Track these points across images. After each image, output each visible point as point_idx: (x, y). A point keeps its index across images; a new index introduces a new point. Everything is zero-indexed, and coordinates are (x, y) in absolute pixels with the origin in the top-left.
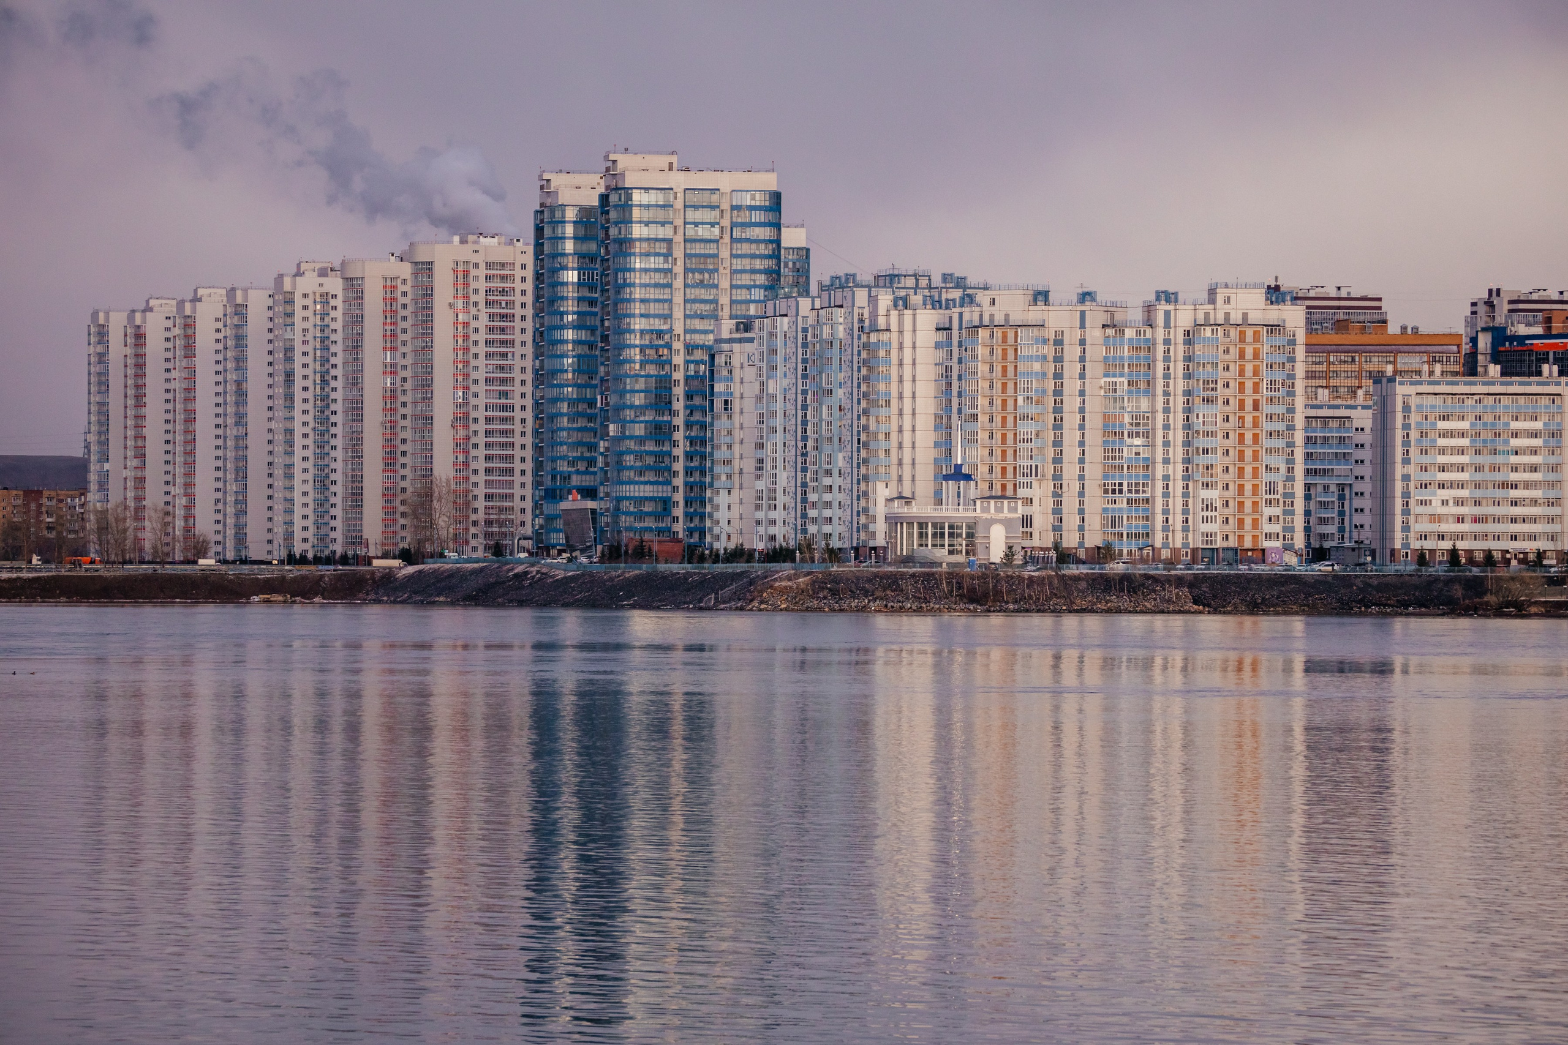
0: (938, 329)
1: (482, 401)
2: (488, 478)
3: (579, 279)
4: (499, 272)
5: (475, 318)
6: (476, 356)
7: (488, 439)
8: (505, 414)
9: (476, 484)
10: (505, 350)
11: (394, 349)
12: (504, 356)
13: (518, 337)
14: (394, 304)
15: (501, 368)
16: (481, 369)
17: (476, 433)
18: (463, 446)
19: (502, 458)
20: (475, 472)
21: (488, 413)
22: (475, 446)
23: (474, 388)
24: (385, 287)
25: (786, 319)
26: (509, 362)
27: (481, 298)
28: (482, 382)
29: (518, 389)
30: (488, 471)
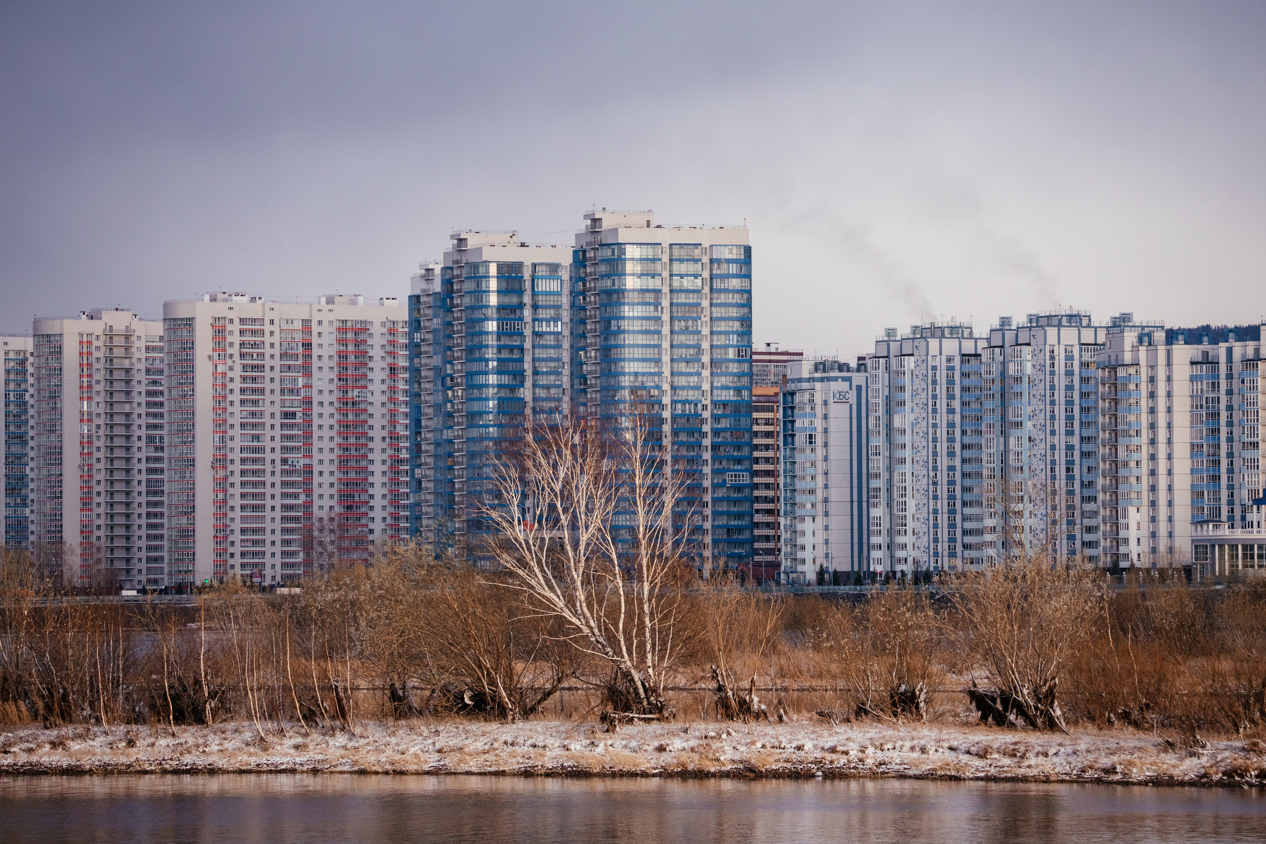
0: (1192, 363)
1: (237, 444)
2: (243, 514)
3: (498, 328)
4: (251, 327)
5: (231, 369)
6: (232, 403)
7: (243, 479)
8: (257, 455)
9: (232, 520)
10: (257, 397)
11: (90, 398)
12: (255, 402)
13: (268, 386)
14: (90, 357)
15: (253, 414)
16: (237, 414)
17: (232, 472)
18: (221, 485)
19: (254, 496)
20: (232, 508)
21: (243, 455)
22: (232, 485)
23: (230, 433)
24: (81, 342)
25: (912, 358)
26: (260, 409)
27: (235, 351)
28: (237, 427)
29: (268, 432)
30: (243, 507)
